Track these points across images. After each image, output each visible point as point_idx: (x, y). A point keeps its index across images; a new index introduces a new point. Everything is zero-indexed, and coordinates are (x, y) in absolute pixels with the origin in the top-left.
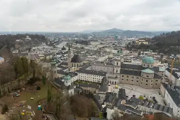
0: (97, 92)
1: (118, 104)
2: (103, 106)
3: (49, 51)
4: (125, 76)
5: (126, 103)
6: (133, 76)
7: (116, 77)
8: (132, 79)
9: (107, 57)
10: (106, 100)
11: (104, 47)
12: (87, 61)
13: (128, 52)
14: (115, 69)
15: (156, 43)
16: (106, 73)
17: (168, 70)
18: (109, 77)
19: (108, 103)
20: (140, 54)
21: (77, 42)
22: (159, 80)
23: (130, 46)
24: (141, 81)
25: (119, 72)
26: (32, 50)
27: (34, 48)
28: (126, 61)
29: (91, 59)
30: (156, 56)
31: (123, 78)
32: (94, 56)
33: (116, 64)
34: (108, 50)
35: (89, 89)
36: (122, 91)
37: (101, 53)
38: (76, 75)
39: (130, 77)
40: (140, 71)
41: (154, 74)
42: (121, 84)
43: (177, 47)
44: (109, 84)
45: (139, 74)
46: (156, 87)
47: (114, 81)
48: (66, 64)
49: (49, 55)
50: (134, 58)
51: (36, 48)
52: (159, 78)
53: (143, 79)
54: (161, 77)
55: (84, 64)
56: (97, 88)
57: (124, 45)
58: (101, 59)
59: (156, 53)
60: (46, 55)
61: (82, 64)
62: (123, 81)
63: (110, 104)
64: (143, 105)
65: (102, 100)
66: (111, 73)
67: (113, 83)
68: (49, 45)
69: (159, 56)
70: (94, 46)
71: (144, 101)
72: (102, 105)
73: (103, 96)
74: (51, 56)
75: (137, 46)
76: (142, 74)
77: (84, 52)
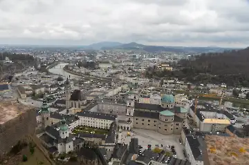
0: (103, 143)
1: (128, 161)
3: (40, 81)
4: (140, 119)
5: (137, 159)
6: (149, 119)
7: (129, 121)
8: (149, 123)
9: (119, 89)
10: (114, 155)
11: (116, 73)
12: (92, 96)
13: (148, 80)
14: (128, 110)
15: (182, 68)
16: (116, 116)
17: (193, 108)
18: (120, 121)
19: (115, 160)
20: (162, 84)
21: (80, 65)
22: (180, 124)
23: (150, 73)
24: (160, 126)
25: (132, 114)
26: (14, 79)
27: (17, 75)
28: (145, 97)
29: (98, 94)
30: (183, 86)
31: (137, 121)
32: (102, 89)
34: (122, 77)
35: (93, 139)
36: (134, 141)
37: (113, 84)
38: (77, 119)
39: (146, 120)
40: (158, 112)
41: (175, 116)
42: (135, 130)
43: (207, 74)
44: (120, 130)
46: (176, 133)
47: (127, 126)
48: (63, 102)
49: (41, 86)
50: (153, 90)
51: (20, 75)
52: (179, 121)
53: (161, 123)
54: (183, 120)
55: (88, 102)
56: (103, 138)
57: (143, 70)
58: (111, 93)
59: (183, 83)
60: (34, 87)
61: (85, 102)
63: (119, 161)
64: (157, 159)
65: (109, 155)
67: (125, 129)
68: (40, 70)
70: (104, 70)
71: (159, 154)
72: (108, 162)
73: (110, 149)
74: (43, 89)
75: (159, 72)
76: (160, 116)
77: (89, 82)
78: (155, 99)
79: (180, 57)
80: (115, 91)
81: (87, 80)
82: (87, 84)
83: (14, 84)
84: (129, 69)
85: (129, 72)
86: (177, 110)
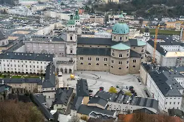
0: (40, 89)
1: (77, 105)
2: (53, 112)
4: (86, 58)
5: (89, 103)
6: (98, 57)
7: (71, 61)
8: (98, 62)
9: (52, 26)
10: (57, 101)
11: (45, 10)
12: (15, 35)
13: (88, 16)
14: (68, 47)
16: (52, 56)
17: (151, 42)
18: (59, 63)
19: (60, 106)
20: (107, 20)
22: (138, 60)
23: (90, 7)
24: (112, 64)
25: (75, 52)
28: (86, 33)
30: (133, 22)
31: (82, 61)
32: (28, 27)
33: (69, 39)
34: (53, 14)
35: (24, 86)
36: (82, 84)
37: (42, 21)
40: (108, 47)
41: (131, 50)
42: (79, 73)
44: (60, 74)
46: (134, 71)
47: (68, 67)
50: (97, 26)
52: (137, 57)
53: (114, 60)
54: (140, 55)
55: (11, 42)
56: (39, 83)
57: (80, 5)
61: (6, 42)
62: (82, 67)
63: (64, 107)
64: (115, 100)
65: (49, 102)
66: (62, 55)
67: (66, 72)
69: (137, 22)
71: (117, 95)
72: (50, 110)
73: (50, 96)
75: (101, 5)
76: (112, 52)
77: (8, 20)
81: (5, 18)
82: (6, 22)
84: (62, 4)
85: (62, 9)
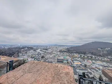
13: (60, 53)
15: (67, 50)
21: (44, 49)
25: (56, 62)
29: (48, 56)
34: (54, 52)
43: (73, 51)
45: (63, 62)
48: (39, 59)
49: (34, 55)
51: (29, 52)
52: (68, 63)
55: (46, 59)
58: (51, 56)
60: (32, 55)
68: (34, 51)
70: (49, 51)
74: (34, 56)
75: (62, 51)
78: (62, 58)
79: (67, 47)
80: (52, 56)
83: (27, 54)
86: (67, 60)
